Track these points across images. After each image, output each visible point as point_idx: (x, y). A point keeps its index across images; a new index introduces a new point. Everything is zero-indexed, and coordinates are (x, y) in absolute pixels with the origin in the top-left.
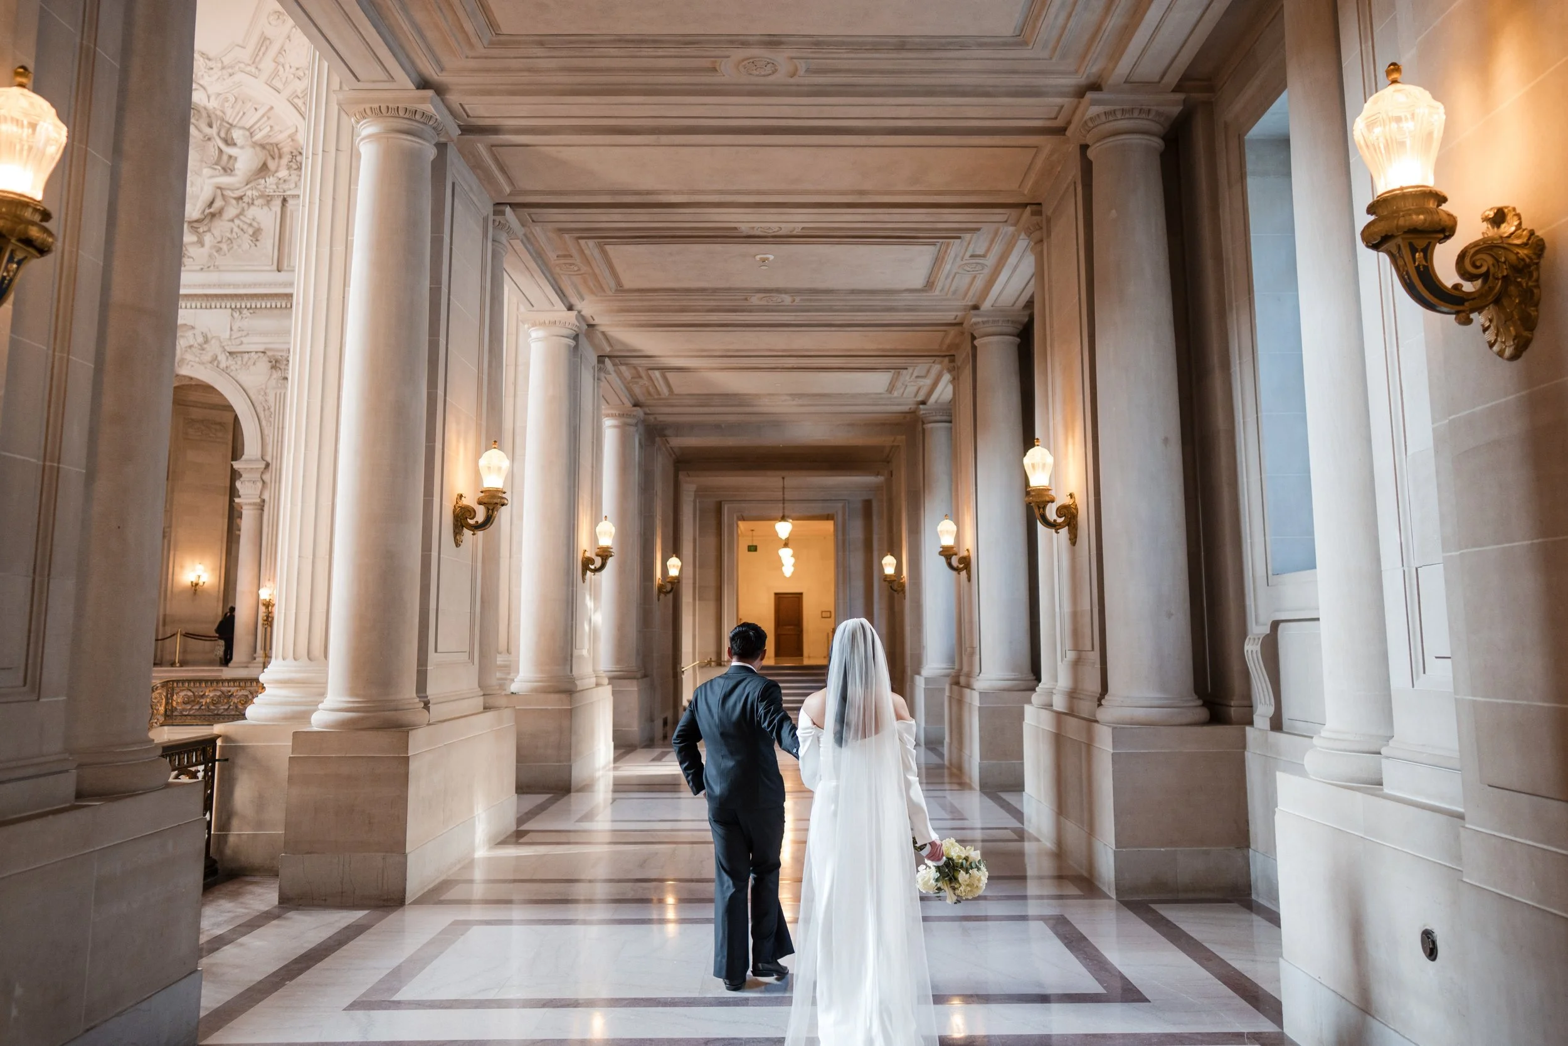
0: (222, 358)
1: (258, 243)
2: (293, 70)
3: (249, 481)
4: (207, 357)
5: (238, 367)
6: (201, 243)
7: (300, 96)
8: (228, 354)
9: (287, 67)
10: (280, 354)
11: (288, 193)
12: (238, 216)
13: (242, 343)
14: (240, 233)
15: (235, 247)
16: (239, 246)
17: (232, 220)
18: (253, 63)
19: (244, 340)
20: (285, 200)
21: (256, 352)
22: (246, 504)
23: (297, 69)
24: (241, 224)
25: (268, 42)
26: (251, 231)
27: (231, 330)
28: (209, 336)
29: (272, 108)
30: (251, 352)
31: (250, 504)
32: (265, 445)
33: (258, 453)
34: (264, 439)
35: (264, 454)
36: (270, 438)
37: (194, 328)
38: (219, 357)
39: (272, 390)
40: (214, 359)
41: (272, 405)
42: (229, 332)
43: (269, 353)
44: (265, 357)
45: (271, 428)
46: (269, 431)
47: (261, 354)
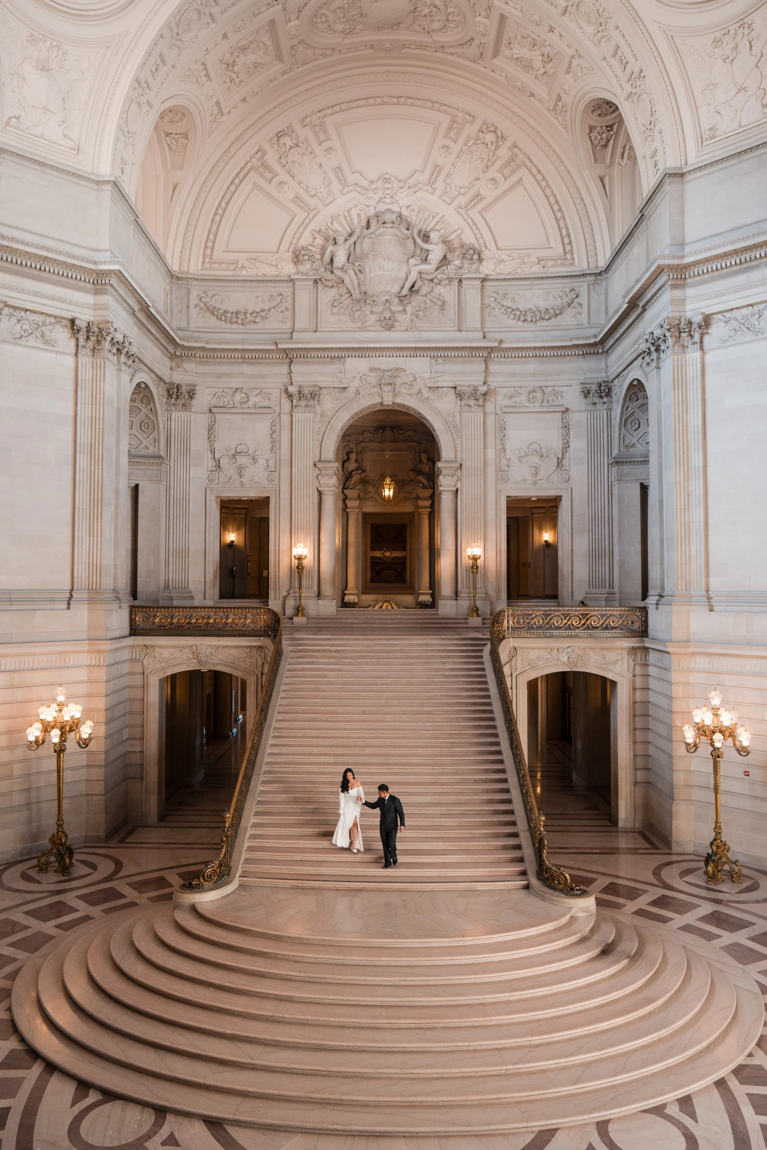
0: (425, 391)
1: (444, 312)
2: (458, 188)
3: (448, 475)
4: (414, 391)
5: (435, 397)
6: (405, 311)
7: (463, 207)
8: (429, 389)
9: (453, 186)
10: (465, 388)
11: (464, 276)
12: (429, 293)
13: (438, 381)
14: (431, 304)
15: (429, 314)
16: (431, 313)
17: (426, 296)
18: (429, 183)
19: (440, 379)
20: (460, 281)
21: (448, 387)
22: (446, 491)
23: (461, 188)
24: (432, 298)
25: (438, 168)
26: (440, 303)
27: (431, 372)
29: (443, 216)
30: (443, 387)
31: (449, 491)
32: (456, 451)
33: (453, 456)
34: (455, 447)
35: (456, 457)
36: (459, 446)
37: (405, 371)
38: (423, 391)
39: (458, 413)
40: (419, 392)
41: (459, 424)
42: (429, 374)
43: (458, 388)
44: (453, 390)
45: (459, 440)
46: (458, 442)
47: (450, 389)
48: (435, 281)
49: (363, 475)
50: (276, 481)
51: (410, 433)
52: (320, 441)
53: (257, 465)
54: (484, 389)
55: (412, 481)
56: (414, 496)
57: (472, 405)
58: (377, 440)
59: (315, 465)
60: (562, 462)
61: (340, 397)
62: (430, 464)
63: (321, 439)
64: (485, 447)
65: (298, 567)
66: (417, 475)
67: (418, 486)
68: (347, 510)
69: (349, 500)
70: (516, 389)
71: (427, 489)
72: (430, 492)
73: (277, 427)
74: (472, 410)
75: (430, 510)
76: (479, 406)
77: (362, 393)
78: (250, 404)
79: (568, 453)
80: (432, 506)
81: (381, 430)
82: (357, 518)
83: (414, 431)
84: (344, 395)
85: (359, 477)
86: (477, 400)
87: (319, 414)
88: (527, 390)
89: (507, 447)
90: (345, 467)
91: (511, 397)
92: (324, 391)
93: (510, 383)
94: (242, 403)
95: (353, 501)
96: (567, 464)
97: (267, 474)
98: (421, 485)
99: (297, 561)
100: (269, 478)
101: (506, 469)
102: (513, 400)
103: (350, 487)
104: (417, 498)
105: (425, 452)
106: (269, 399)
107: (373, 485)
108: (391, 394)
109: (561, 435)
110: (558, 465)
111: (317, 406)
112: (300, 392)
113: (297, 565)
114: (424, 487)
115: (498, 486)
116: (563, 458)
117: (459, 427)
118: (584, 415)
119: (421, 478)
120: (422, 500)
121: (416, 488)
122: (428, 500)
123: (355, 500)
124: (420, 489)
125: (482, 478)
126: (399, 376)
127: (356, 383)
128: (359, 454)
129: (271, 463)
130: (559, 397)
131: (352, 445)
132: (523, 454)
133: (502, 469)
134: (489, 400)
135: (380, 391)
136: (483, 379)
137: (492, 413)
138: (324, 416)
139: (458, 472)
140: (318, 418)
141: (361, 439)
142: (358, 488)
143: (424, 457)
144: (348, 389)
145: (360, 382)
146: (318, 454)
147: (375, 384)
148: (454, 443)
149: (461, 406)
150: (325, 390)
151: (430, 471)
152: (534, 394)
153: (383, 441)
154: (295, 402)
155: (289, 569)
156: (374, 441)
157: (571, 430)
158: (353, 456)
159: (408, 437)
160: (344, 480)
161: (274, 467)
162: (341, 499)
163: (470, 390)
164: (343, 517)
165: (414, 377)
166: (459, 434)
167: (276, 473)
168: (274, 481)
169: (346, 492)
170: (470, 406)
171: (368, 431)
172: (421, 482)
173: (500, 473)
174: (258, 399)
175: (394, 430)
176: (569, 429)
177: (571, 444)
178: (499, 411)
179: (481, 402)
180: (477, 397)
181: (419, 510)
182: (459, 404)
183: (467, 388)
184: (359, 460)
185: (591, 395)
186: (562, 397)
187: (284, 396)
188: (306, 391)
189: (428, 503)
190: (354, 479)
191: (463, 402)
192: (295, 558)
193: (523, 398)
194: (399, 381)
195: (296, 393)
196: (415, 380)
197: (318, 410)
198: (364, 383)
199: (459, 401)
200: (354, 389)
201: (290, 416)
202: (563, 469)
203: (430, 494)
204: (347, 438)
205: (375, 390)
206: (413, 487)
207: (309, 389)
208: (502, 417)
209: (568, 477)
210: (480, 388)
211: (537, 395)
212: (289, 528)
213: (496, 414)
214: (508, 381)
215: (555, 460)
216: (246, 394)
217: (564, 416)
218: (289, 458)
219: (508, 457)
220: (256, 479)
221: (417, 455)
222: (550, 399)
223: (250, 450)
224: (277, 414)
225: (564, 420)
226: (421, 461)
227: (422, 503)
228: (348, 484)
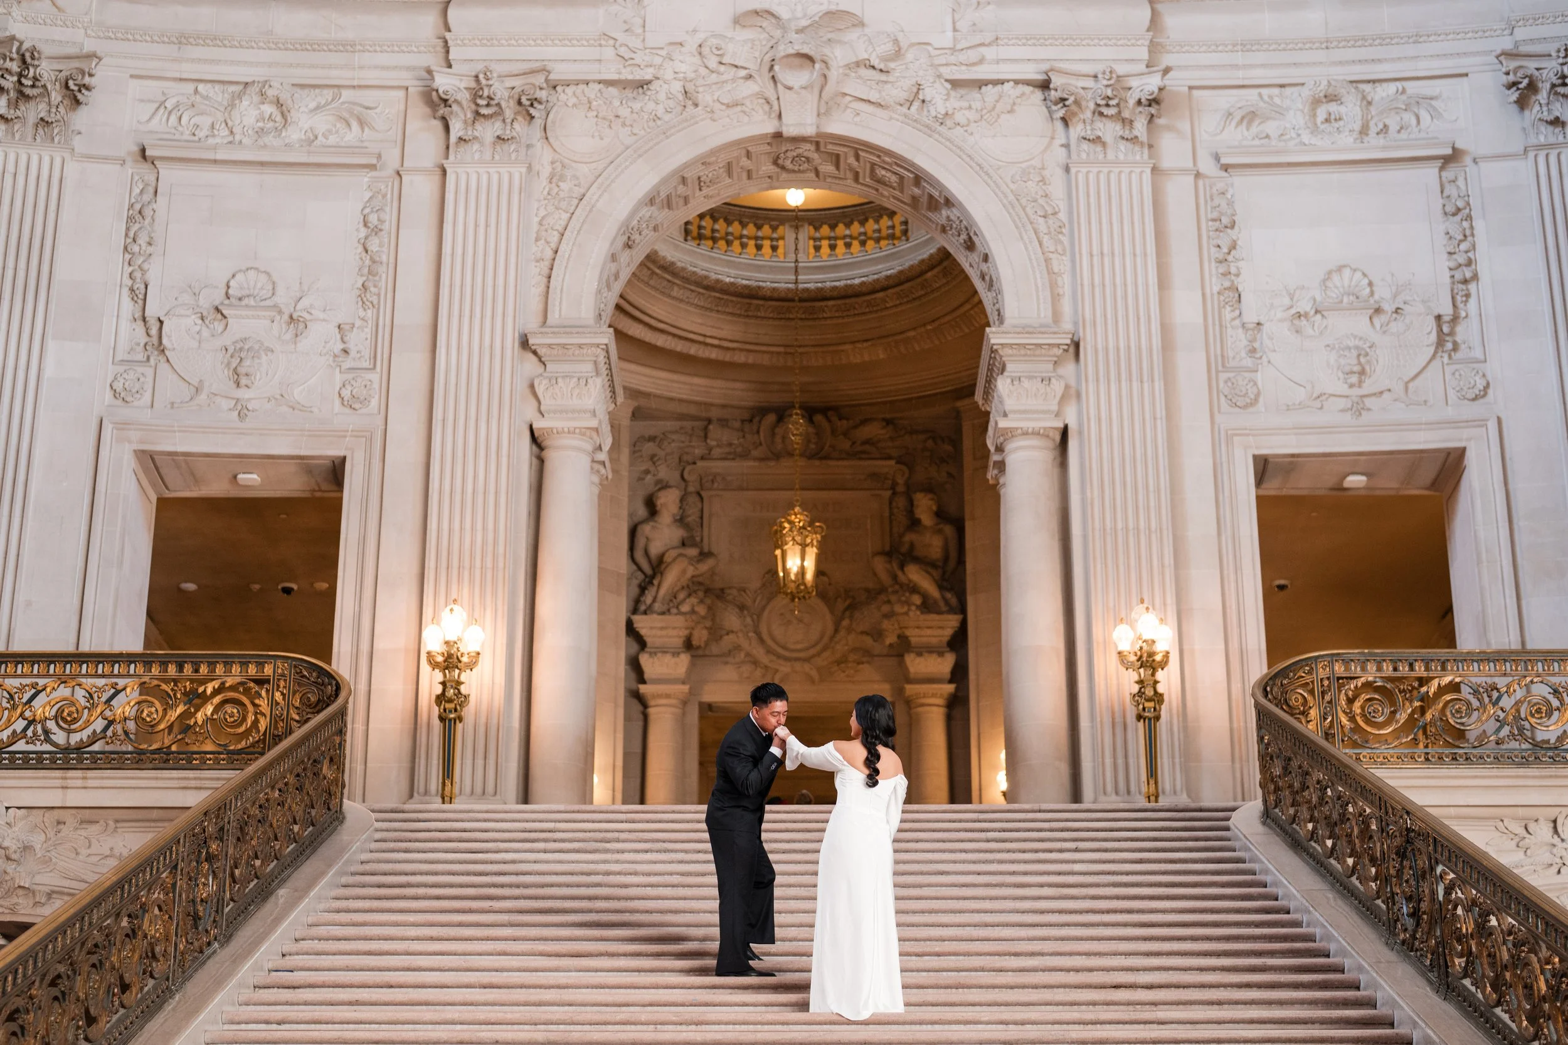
0: (936, 93)
3: (1030, 378)
4: (896, 92)
5: (972, 115)
8: (948, 86)
10: (1081, 83)
13: (981, 61)
19: (989, 53)
21: (1017, 82)
22: (1025, 434)
27: (955, 30)
28: (904, 44)
30: (1002, 82)
31: (1036, 433)
32: (1056, 298)
33: (1046, 314)
34: (1053, 285)
35: (1057, 317)
36: (1065, 282)
37: (862, 24)
38: (928, 93)
39: (1060, 172)
40: (916, 97)
41: (1062, 206)
42: (950, 34)
43: (1057, 81)
44: (1038, 95)
45: (1066, 259)
46: (1061, 264)
47: (1028, 89)
49: (704, 567)
50: (374, 402)
51: (873, 430)
52: (547, 263)
53: (304, 344)
54: (1152, 84)
55: (882, 590)
56: (891, 639)
57: (1108, 138)
58: (755, 453)
59: (525, 344)
60: (1452, 333)
61: (624, 112)
62: (949, 530)
63: (549, 253)
64: (1163, 283)
65: (440, 699)
66: (902, 567)
67: (908, 603)
68: (643, 688)
69: (652, 654)
70: (1265, 92)
71: (939, 613)
72: (951, 622)
73: (389, 216)
74: (1111, 155)
75: (951, 688)
76: (1134, 140)
77: (705, 98)
78: (294, 135)
79: (1473, 301)
80: (959, 674)
81: (771, 418)
82: (681, 722)
83: (888, 422)
84: (637, 106)
85: (691, 571)
86: (1128, 123)
87: (546, 171)
88: (1306, 92)
89: (1245, 284)
90: (640, 542)
91: (1250, 117)
92: (566, 95)
93: (1240, 74)
94: (260, 132)
95: (668, 658)
96: (1476, 341)
97: (338, 379)
98: (917, 600)
99: (438, 676)
100: (346, 393)
101: (1248, 362)
102: (1254, 129)
103: (657, 606)
104: (903, 646)
105: (929, 489)
106: (362, 123)
107: (742, 608)
108: (811, 98)
109: (1441, 240)
110: (1440, 343)
111: (539, 145)
112: (476, 95)
114: (927, 606)
115: (1219, 418)
116: (1455, 319)
117: (1063, 216)
118: (1524, 167)
119: (915, 574)
120: (920, 654)
121: (898, 609)
122: (941, 654)
123: (676, 654)
124: (914, 613)
125: (1159, 385)
126: (839, 42)
127: (685, 64)
128: (693, 499)
129: (359, 340)
130: (1424, 115)
131: (664, 472)
132: (1305, 306)
133: (1232, 364)
134: (1169, 128)
135: (771, 94)
136: (1144, 54)
137: (1183, 171)
138: (562, 178)
139: (1069, 369)
140: (541, 185)
141: (698, 452)
142: (685, 608)
143: (925, 507)
144: (655, 86)
145: (697, 60)
146: (534, 304)
147: (753, 66)
148: (1050, 272)
149: (1067, 146)
150: (570, 90)
151: (946, 558)
152: (1333, 107)
153: (777, 457)
154: (456, 128)
155: (409, 725)
156: (745, 455)
157: (1479, 224)
158: (669, 501)
159: (867, 442)
160: (635, 591)
161: (367, 353)
162: (622, 655)
163: (1101, 87)
164: (628, 718)
165: (896, 41)
166: (1065, 240)
167: (375, 377)
168: (365, 401)
169: (642, 623)
170: (1097, 140)
171: (724, 422)
172: (914, 589)
173: (1223, 376)
174: (321, 123)
175: (818, 418)
176: (1469, 217)
177: (1483, 268)
178: (1207, 166)
179: (1140, 128)
180: (1126, 114)
181: (910, 689)
182: (1061, 139)
183: (1090, 83)
184: (692, 518)
185: (1542, 96)
186: (1435, 114)
187: (419, 109)
188: (500, 90)
189: (945, 664)
190: (671, 579)
191: (1077, 130)
192: (434, 665)
193: (1296, 118)
194: (839, 56)
195: (464, 97)
196: (898, 54)
197: (543, 157)
198: (713, 63)
199: (1059, 125)
200: (677, 87)
201: (437, 178)
202: (1457, 356)
203: (948, 632)
204: (649, 448)
205: (752, 87)
206: (886, 608)
207: (510, 82)
208: (1220, 186)
209: (1481, 384)
210: (1134, 83)
211: (1342, 109)
212: (415, 569)
213: (1198, 175)
214: (1236, 67)
215: (1431, 323)
216: (279, 104)
217: (1448, 174)
218: (426, 319)
219: (1250, 317)
220: (298, 394)
221: (901, 502)
222: (1393, 123)
223: (280, 291)
224: (390, 171)
225: (1450, 190)
226: (914, 523)
227: (917, 665)
228: (648, 598)
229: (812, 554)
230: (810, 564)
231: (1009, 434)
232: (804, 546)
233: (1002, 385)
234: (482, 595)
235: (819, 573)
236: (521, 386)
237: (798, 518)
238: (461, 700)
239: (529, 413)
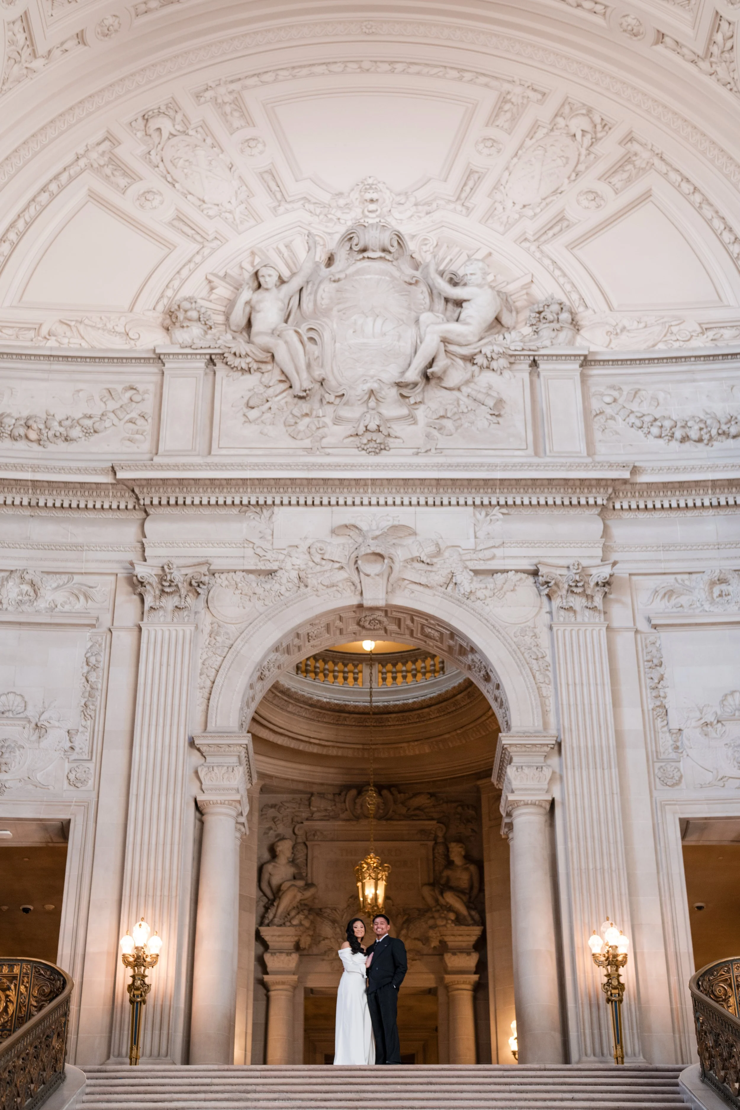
0: (464, 579)
1: (500, 419)
2: (518, 207)
3: (529, 767)
4: (438, 577)
5: (488, 593)
6: (412, 419)
7: (532, 238)
8: (472, 574)
9: (509, 205)
10: (559, 572)
11: (542, 352)
12: (467, 382)
13: (493, 557)
14: (473, 405)
15: (466, 425)
16: (472, 423)
17: (459, 389)
18: (458, 198)
19: (498, 552)
20: (534, 363)
21: (517, 571)
22: (526, 804)
23: (524, 206)
24: (474, 394)
25: (476, 176)
26: (491, 403)
27: (476, 537)
28: (443, 547)
29: (490, 254)
30: (507, 571)
31: (533, 804)
32: (545, 713)
33: (538, 724)
34: (543, 705)
35: (546, 725)
36: (551, 703)
37: (415, 534)
38: (458, 578)
39: (546, 630)
40: (451, 581)
41: (548, 652)
42: (472, 540)
43: (543, 570)
44: (531, 579)
45: (551, 687)
46: (548, 691)
47: (524, 576)
48: (480, 360)
49: (308, 894)
50: (91, 782)
51: (422, 800)
52: (207, 690)
53: (45, 743)
54: (605, 572)
55: (429, 909)
56: (435, 943)
57: (577, 608)
58: (342, 816)
59: (192, 743)
61: (259, 591)
62: (473, 868)
63: (209, 684)
64: (616, 703)
65: (131, 988)
66: (442, 893)
67: (446, 919)
68: (266, 978)
69: (273, 954)
70: (679, 577)
71: (468, 925)
72: (476, 931)
73: (103, 658)
74: (579, 618)
75: (475, 977)
76: (594, 609)
77: (312, 581)
78: (42, 604)
80: (481, 967)
81: (353, 792)
82: (292, 1000)
83: (432, 795)
84: (267, 586)
85: (299, 896)
86: (590, 597)
87: (207, 629)
88: (706, 577)
89: (670, 703)
90: (265, 877)
91: (670, 593)
92: (222, 580)
93: (662, 565)
94: (20, 603)
95: (283, 957)
97: (67, 766)
98: (452, 916)
99: (130, 971)
100: (72, 777)
101: (673, 755)
102: (673, 601)
103: (276, 920)
104: (443, 948)
106: (87, 597)
107: (334, 922)
108: (382, 582)
111: (203, 612)
112: (162, 579)
113: (130, 981)
114: (459, 921)
115: (655, 794)
117: (548, 659)
119: (451, 899)
120: (454, 954)
121: (440, 922)
122: (469, 954)
123: (289, 954)
124: (450, 925)
125: (614, 771)
126: (400, 545)
127: (300, 559)
128: (300, 847)
129: (81, 741)
131: (282, 829)
132: (710, 718)
133: (662, 757)
134: (618, 601)
135: (355, 578)
136: (599, 553)
137: (627, 629)
138: (218, 634)
139: (554, 761)
140: (204, 638)
141: (304, 815)
142: (295, 922)
143: (456, 853)
144: (279, 573)
145: (307, 557)
146: (199, 717)
147: (344, 561)
148: (541, 696)
149: (550, 613)
150: (223, 576)
151: (471, 888)
152: (724, 587)
153: (357, 818)
154: (149, 601)
156: (335, 817)
158: (285, 848)
159: (418, 808)
161: (86, 749)
162: (253, 954)
163: (572, 574)
164: (255, 999)
165: (437, 545)
166: (551, 675)
167: (91, 765)
168: (84, 782)
169: (266, 933)
170: (570, 609)
171: (321, 795)
172: (450, 909)
173: (657, 765)
174: (60, 597)
175: (385, 792)
178: (643, 626)
179: (598, 600)
180: (589, 592)
181: (448, 978)
182: (546, 608)
183: (564, 572)
184: (301, 860)
187: (124, 588)
188: (178, 576)
189: (471, 961)
190: (285, 902)
191: (557, 602)
192: (127, 964)
193: (700, 594)
194: (400, 555)
195: (154, 580)
196: (439, 553)
197: (206, 620)
198: (317, 558)
199: (545, 599)
200: (294, 574)
201: (135, 633)
203: (474, 938)
204: (272, 812)
205: (343, 575)
206: (431, 922)
207: (184, 571)
208: (652, 638)
210: (594, 571)
211: (730, 588)
212: (115, 897)
213: (637, 632)
214: (659, 561)
216: (32, 584)
218: (126, 727)
219: (674, 725)
220: (39, 777)
221: (441, 849)
223: (30, 707)
224: (104, 629)
226: (450, 864)
227: (453, 961)
228: (270, 915)
229: (382, 885)
230: (381, 893)
231: (516, 804)
232: (377, 880)
233: (510, 771)
234: (161, 915)
235: (387, 897)
236: (189, 772)
237: (373, 861)
238: (146, 988)
239: (194, 790)
